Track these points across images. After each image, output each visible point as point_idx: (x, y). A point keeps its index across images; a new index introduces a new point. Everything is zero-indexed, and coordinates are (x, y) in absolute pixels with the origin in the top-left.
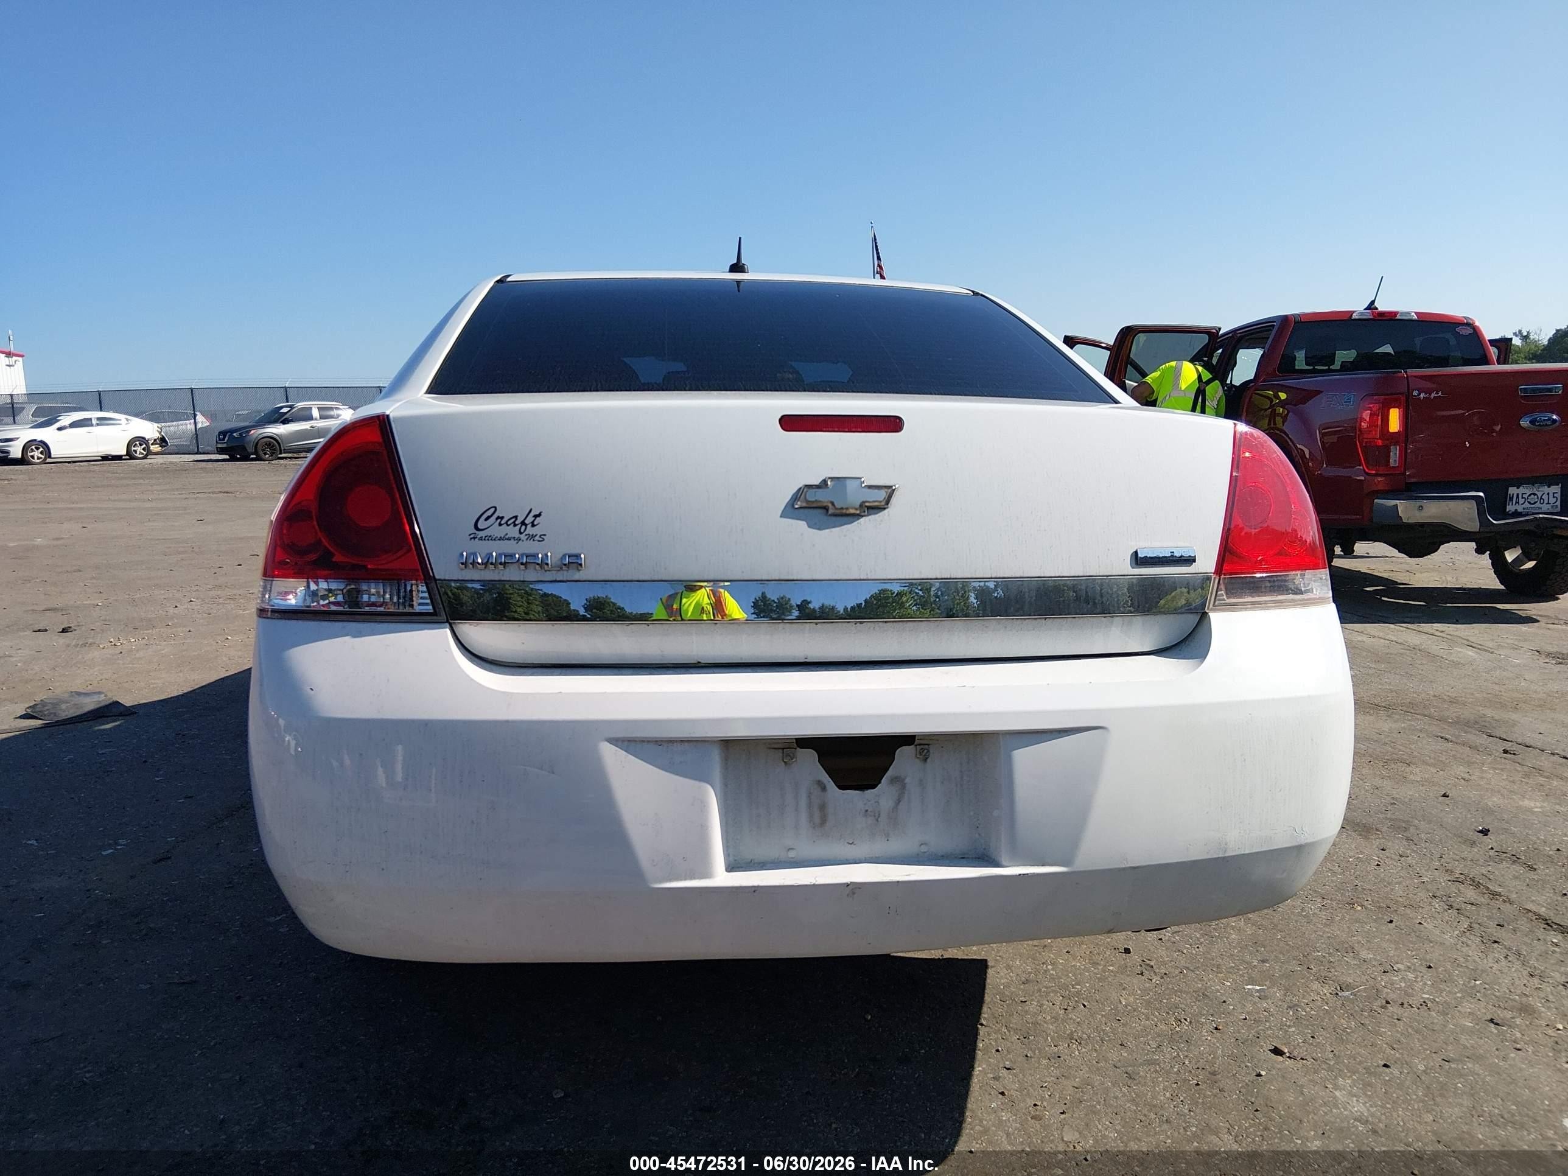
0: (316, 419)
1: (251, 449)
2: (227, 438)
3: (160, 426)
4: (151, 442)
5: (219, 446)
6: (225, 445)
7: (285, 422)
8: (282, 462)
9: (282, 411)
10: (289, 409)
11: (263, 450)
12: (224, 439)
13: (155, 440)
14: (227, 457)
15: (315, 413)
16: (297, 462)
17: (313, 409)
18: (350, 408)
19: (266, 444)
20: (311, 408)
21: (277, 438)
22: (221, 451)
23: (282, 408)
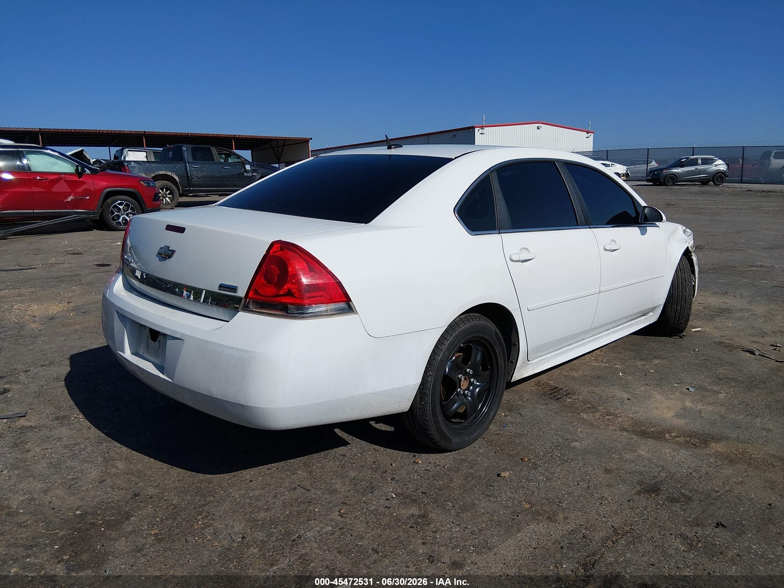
0: (699, 165)
1: (662, 180)
2: (652, 174)
3: (627, 167)
4: (621, 175)
5: (648, 178)
6: (650, 178)
7: (682, 166)
8: (676, 187)
9: (682, 161)
10: (686, 159)
11: (668, 181)
12: (650, 175)
13: (624, 174)
14: (652, 183)
15: (700, 161)
16: (685, 188)
17: (699, 159)
18: (720, 159)
19: (670, 178)
20: (698, 159)
21: (677, 176)
22: (648, 181)
23: (683, 159)
